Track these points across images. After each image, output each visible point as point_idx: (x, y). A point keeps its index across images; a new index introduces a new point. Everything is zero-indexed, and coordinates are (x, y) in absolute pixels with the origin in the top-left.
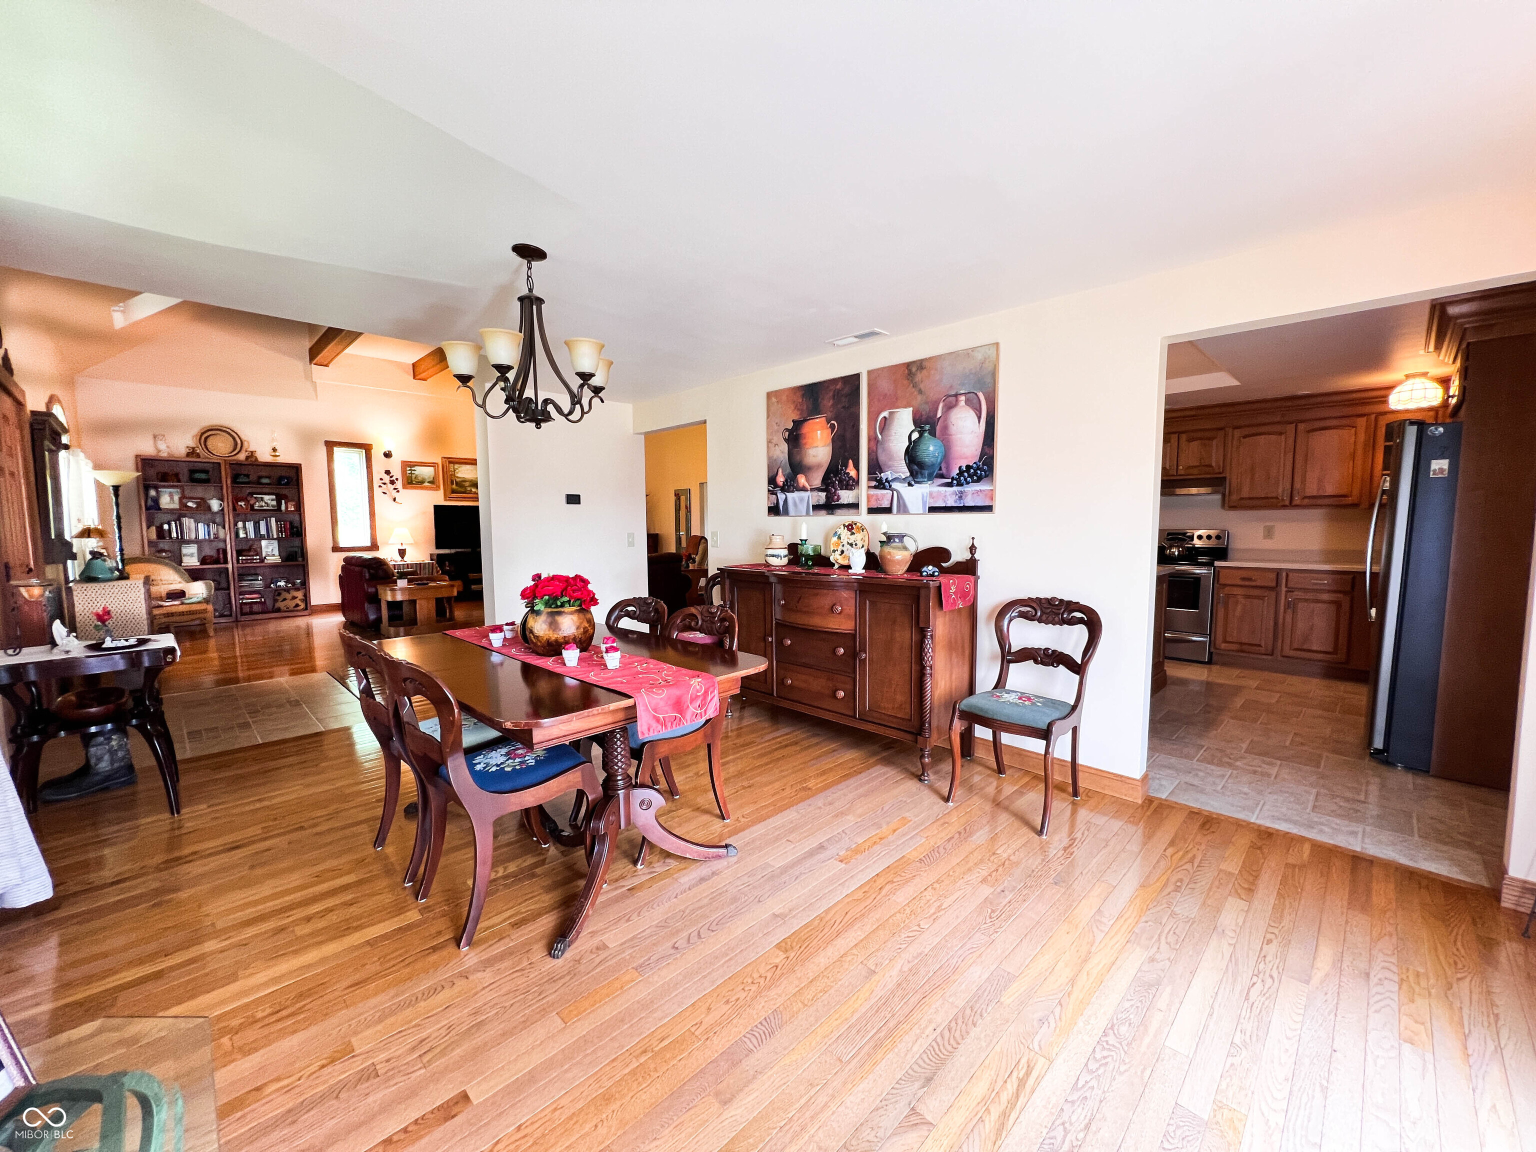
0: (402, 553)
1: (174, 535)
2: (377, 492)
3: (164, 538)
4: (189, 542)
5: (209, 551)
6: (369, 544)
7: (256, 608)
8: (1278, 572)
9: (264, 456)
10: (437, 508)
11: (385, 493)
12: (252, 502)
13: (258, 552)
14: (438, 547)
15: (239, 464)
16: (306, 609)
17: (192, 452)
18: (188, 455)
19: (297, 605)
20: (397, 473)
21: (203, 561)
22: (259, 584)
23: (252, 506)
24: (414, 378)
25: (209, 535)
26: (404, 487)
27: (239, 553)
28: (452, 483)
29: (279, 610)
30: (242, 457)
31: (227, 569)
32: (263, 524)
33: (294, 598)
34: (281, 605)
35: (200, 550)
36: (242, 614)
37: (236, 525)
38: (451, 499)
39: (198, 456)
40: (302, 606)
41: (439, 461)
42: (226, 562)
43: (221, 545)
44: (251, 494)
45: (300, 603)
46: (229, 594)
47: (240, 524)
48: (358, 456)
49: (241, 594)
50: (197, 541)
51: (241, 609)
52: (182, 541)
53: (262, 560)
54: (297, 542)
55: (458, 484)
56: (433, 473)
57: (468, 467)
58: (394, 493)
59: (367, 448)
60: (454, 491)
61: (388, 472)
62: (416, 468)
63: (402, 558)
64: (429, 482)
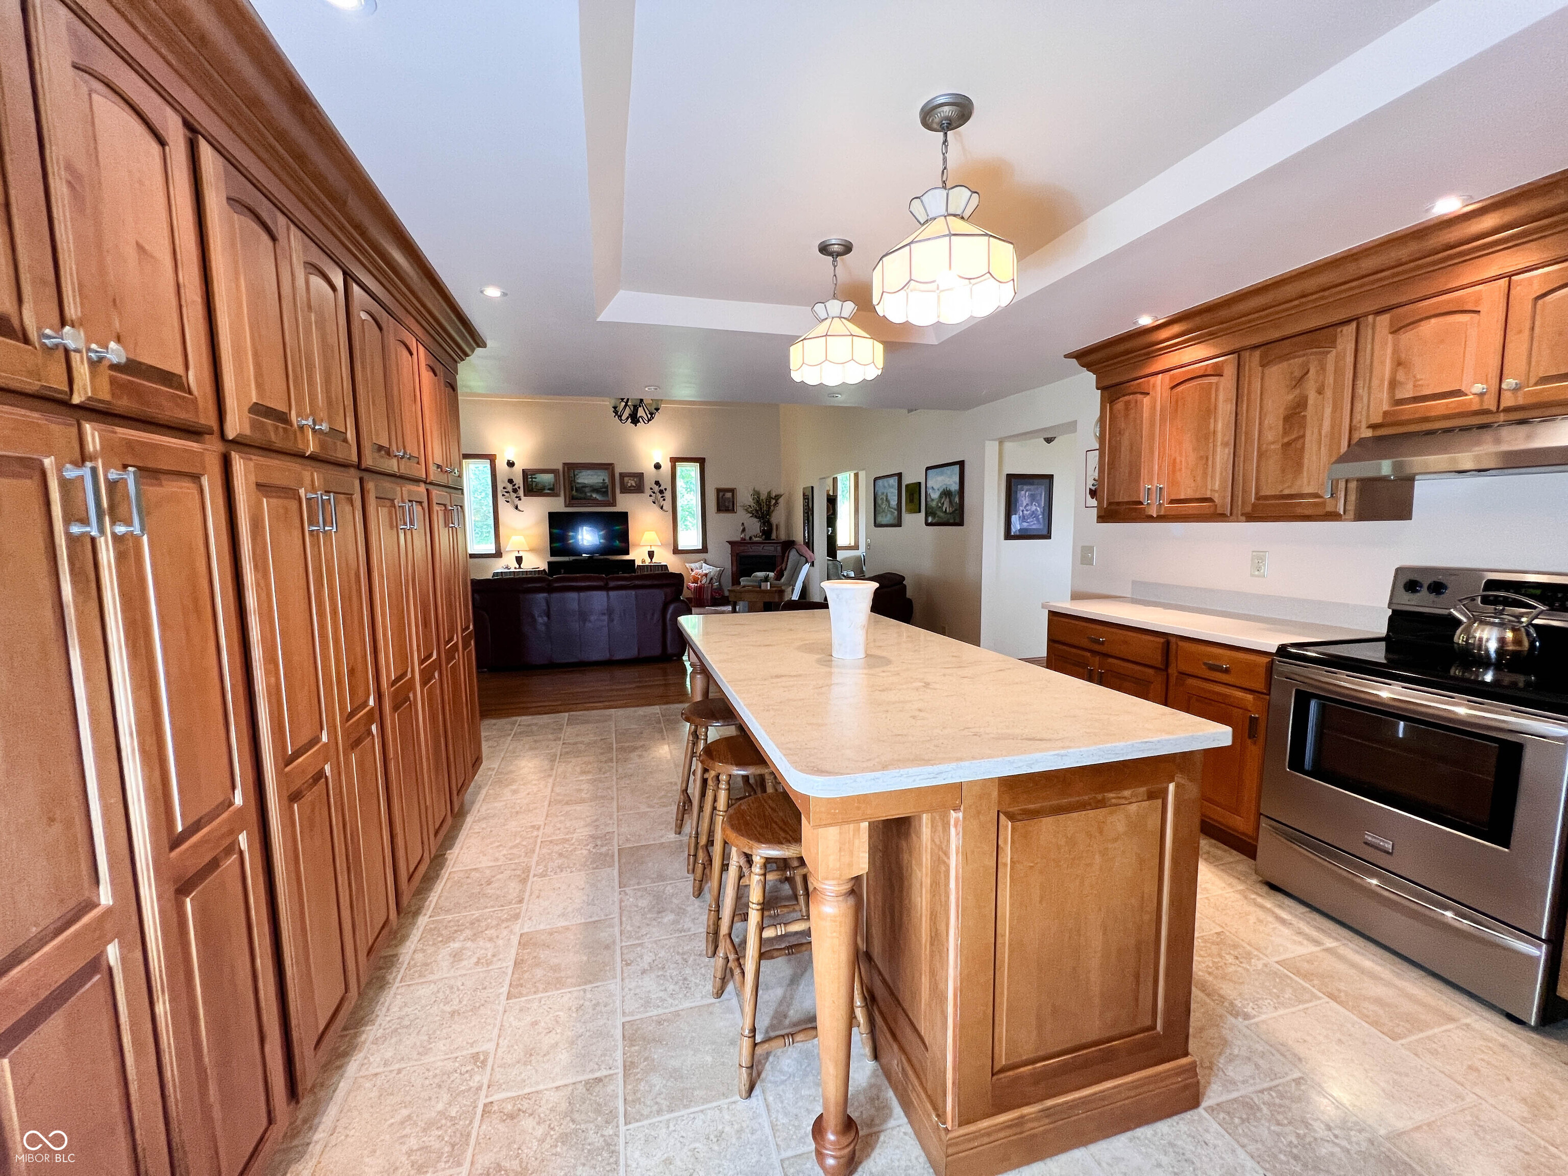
2: (501, 500)
6: (494, 552)
10: (552, 515)
11: (508, 501)
14: (552, 555)
20: (519, 481)
26: (525, 495)
28: (572, 490)
38: (568, 506)
41: (560, 467)
48: (484, 466)
55: (577, 490)
56: (553, 480)
57: (589, 472)
58: (517, 501)
59: (492, 459)
60: (574, 498)
61: (510, 481)
62: (537, 475)
63: (520, 565)
64: (548, 489)
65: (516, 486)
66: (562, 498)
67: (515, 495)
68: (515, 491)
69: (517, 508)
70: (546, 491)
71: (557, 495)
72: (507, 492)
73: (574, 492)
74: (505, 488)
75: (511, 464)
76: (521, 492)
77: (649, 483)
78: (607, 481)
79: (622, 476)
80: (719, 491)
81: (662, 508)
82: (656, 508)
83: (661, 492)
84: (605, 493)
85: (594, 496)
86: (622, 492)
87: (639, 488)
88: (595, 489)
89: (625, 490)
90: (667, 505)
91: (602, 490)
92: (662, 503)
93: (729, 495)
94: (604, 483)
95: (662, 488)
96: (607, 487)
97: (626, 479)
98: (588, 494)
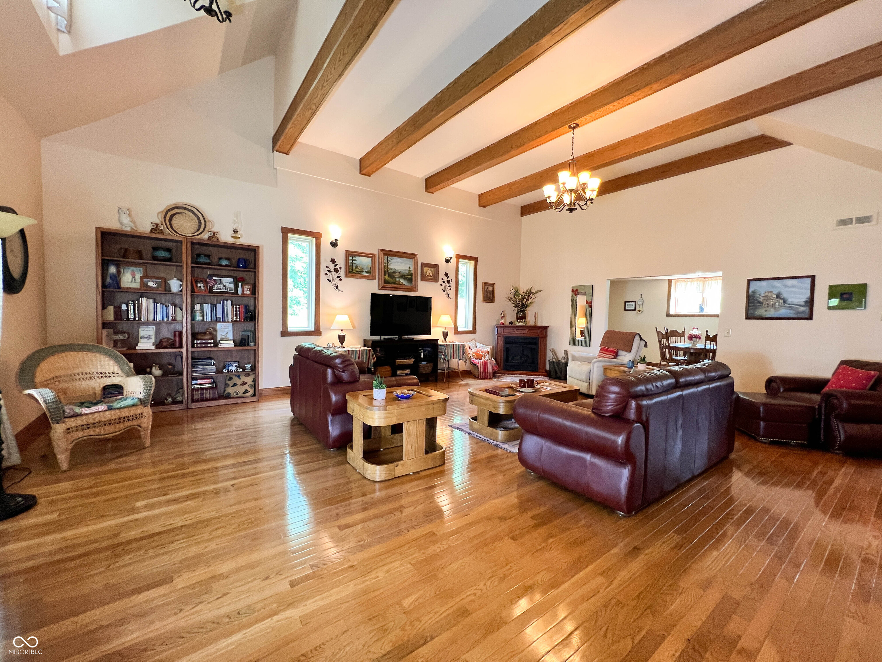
0: (342, 339)
1: (131, 316)
2: (323, 279)
3: (121, 319)
4: (147, 324)
5: (166, 333)
6: (313, 329)
7: (207, 394)
9: (226, 237)
10: (373, 296)
11: (329, 281)
12: (211, 284)
13: (213, 337)
14: (372, 334)
15: (202, 244)
16: (254, 395)
17: (156, 229)
18: (152, 231)
19: (246, 391)
20: (341, 262)
21: (159, 346)
22: (211, 369)
23: (211, 288)
24: (360, 173)
25: (167, 317)
26: (346, 276)
27: (195, 336)
28: (385, 274)
29: (228, 397)
30: (205, 236)
31: (182, 352)
32: (219, 306)
33: (244, 383)
34: (231, 390)
35: (157, 332)
36: (193, 401)
37: (193, 307)
38: (383, 288)
39: (162, 232)
40: (251, 392)
41: (376, 252)
42: (181, 346)
43: (178, 328)
44: (211, 276)
45: (249, 389)
46: (182, 379)
47: (198, 307)
48: (308, 243)
49: (193, 379)
50: (154, 323)
51: (193, 395)
52: (139, 323)
53: (216, 345)
54: (250, 325)
55: (389, 275)
56: (370, 264)
57: (399, 259)
58: (337, 281)
59: (317, 236)
60: (386, 282)
61: (333, 261)
62: (357, 258)
63: (342, 344)
64: (366, 272)
65: (338, 267)
66: (376, 281)
67: (337, 275)
68: (336, 271)
69: (337, 287)
70: (364, 274)
71: (373, 278)
72: (330, 271)
73: (387, 277)
74: (327, 267)
75: (334, 244)
76: (342, 273)
77: (441, 275)
78: (412, 269)
79: (424, 265)
80: (485, 284)
81: (448, 295)
82: (444, 294)
83: (449, 282)
84: (410, 280)
85: (402, 281)
86: (421, 280)
87: (434, 278)
88: (403, 276)
89: (424, 278)
90: (452, 293)
91: (409, 277)
92: (449, 292)
93: (491, 288)
94: (410, 271)
95: (449, 279)
96: (411, 275)
97: (426, 269)
98: (398, 280)
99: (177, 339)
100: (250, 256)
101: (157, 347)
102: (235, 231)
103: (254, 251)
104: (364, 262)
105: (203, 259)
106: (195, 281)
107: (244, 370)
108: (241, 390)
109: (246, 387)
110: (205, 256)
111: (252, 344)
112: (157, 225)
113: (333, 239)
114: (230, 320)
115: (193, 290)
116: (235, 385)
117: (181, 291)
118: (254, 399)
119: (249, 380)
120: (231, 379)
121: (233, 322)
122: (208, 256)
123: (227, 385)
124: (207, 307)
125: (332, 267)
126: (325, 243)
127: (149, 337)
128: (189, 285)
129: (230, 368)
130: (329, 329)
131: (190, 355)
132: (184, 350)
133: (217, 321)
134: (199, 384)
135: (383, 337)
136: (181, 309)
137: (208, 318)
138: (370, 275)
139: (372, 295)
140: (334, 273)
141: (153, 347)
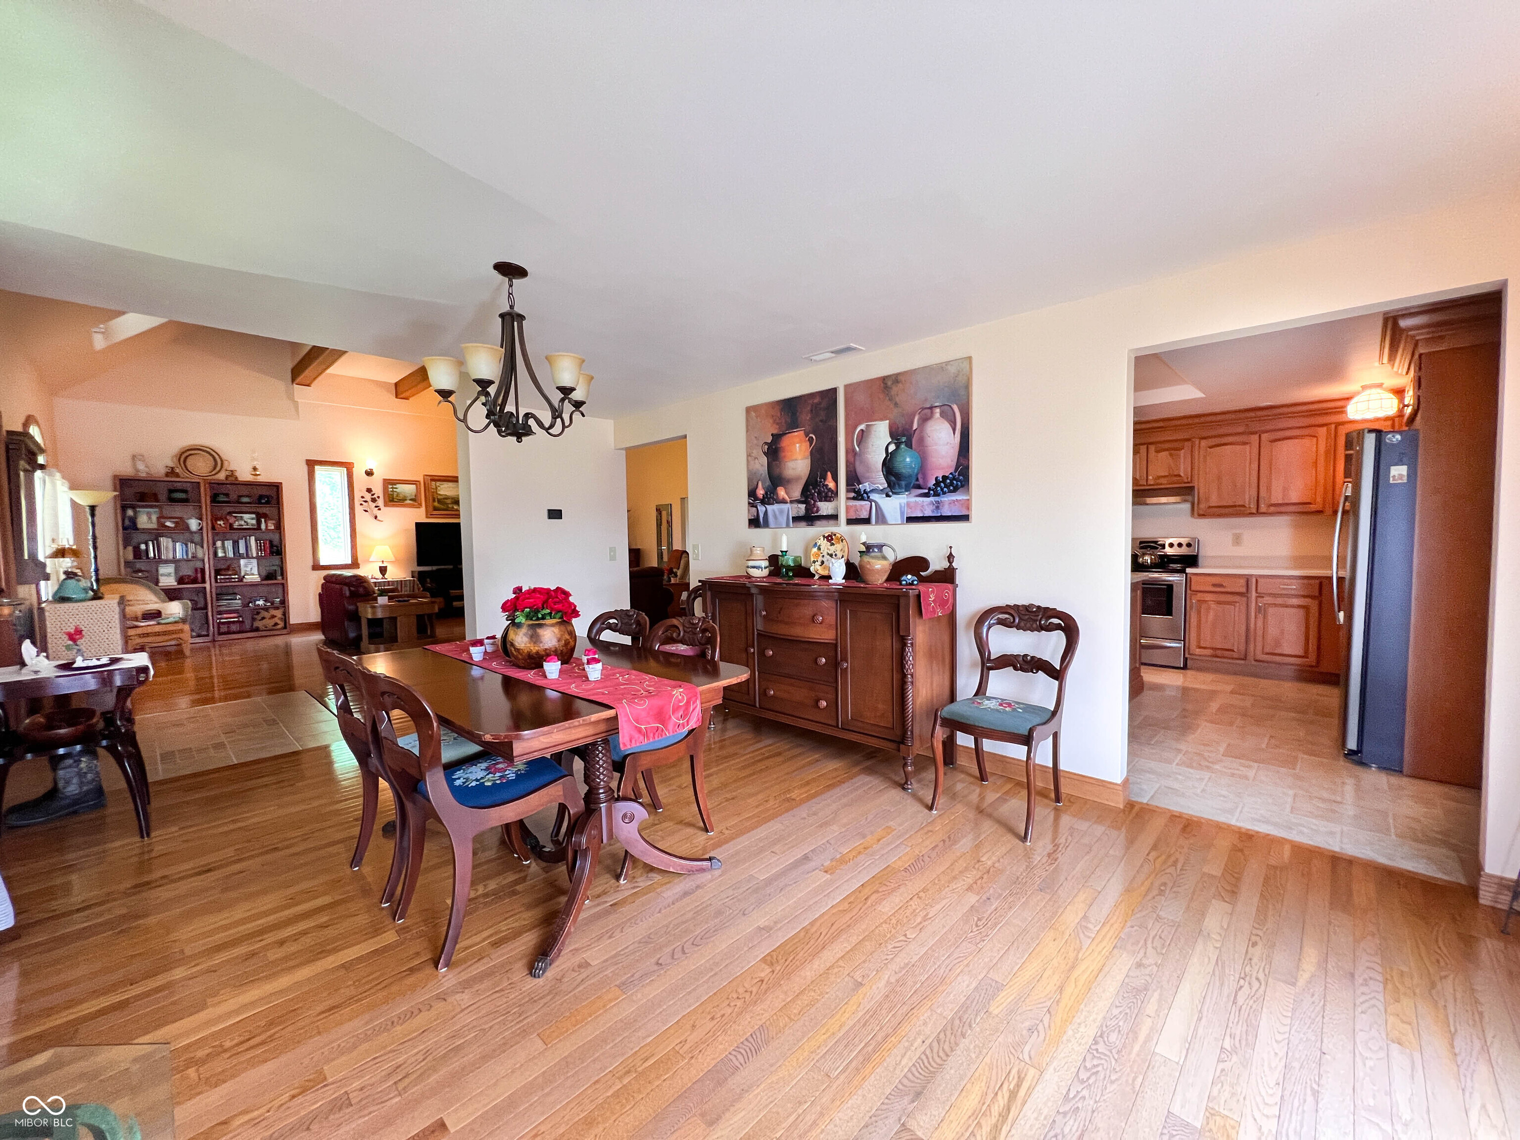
0: (383, 570)
1: (151, 555)
2: (359, 509)
3: (140, 558)
4: (167, 562)
5: (187, 571)
6: (350, 562)
7: (234, 628)
8: (1247, 578)
9: (244, 475)
11: (366, 511)
12: (231, 521)
13: (237, 572)
14: (419, 564)
15: (220, 484)
16: (285, 627)
17: (171, 472)
18: (167, 475)
19: (276, 624)
20: (378, 491)
21: (181, 581)
22: (237, 603)
23: (231, 525)
24: (397, 397)
25: (187, 554)
26: (386, 505)
27: (218, 572)
28: (434, 500)
29: (257, 629)
30: (222, 476)
31: (205, 588)
32: (242, 544)
33: (273, 617)
34: (257, 624)
35: (177, 570)
36: (220, 634)
37: (214, 544)
38: (432, 516)
39: (177, 475)
40: (281, 625)
41: (421, 479)
42: (204, 581)
43: (199, 565)
44: (230, 513)
45: (279, 622)
46: (207, 613)
47: (219, 544)
48: (338, 475)
49: (220, 613)
50: (175, 561)
51: (219, 628)
52: (159, 560)
53: (241, 579)
54: (276, 560)
55: (439, 501)
56: (415, 491)
57: (450, 484)
58: (376, 510)
59: (349, 467)
60: (435, 509)
61: (369, 490)
62: (398, 486)
63: (383, 575)
64: (411, 500)
65: (375, 496)
66: (423, 509)
67: (375, 505)
68: (374, 500)
69: (376, 517)
70: (408, 502)
71: (420, 506)
72: (366, 502)
73: (436, 504)
74: (362, 497)
75: (369, 473)
76: (380, 502)
85: (455, 507)
98: (450, 506)
99: (199, 575)
100: (273, 493)
101: (179, 583)
102: (255, 469)
103: (277, 487)
104: (408, 490)
105: (222, 498)
106: (215, 519)
107: (272, 603)
108: (270, 623)
109: (276, 620)
110: (224, 494)
111: (280, 578)
112: (172, 468)
113: (368, 468)
114: (255, 555)
115: (213, 528)
116: (263, 618)
117: (201, 529)
118: (285, 631)
119: (278, 613)
120: (258, 613)
121: (258, 558)
122: (227, 495)
123: (254, 619)
124: (229, 544)
125: (368, 497)
126: (359, 472)
127: (169, 575)
128: (209, 522)
129: (257, 603)
130: (368, 561)
131: (214, 590)
132: (207, 586)
133: (241, 556)
134: (225, 618)
135: (435, 568)
136: (202, 547)
137: (231, 554)
138: (415, 501)
139: (417, 524)
140: (371, 503)
141: (176, 583)
